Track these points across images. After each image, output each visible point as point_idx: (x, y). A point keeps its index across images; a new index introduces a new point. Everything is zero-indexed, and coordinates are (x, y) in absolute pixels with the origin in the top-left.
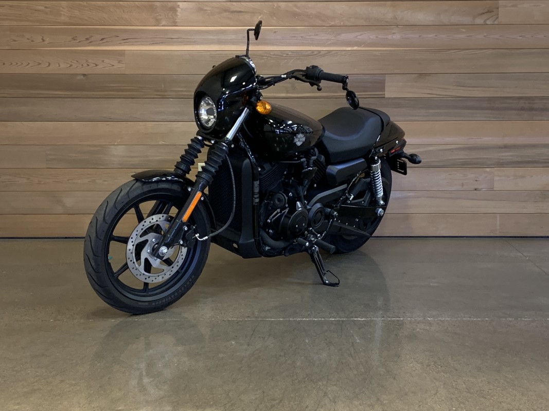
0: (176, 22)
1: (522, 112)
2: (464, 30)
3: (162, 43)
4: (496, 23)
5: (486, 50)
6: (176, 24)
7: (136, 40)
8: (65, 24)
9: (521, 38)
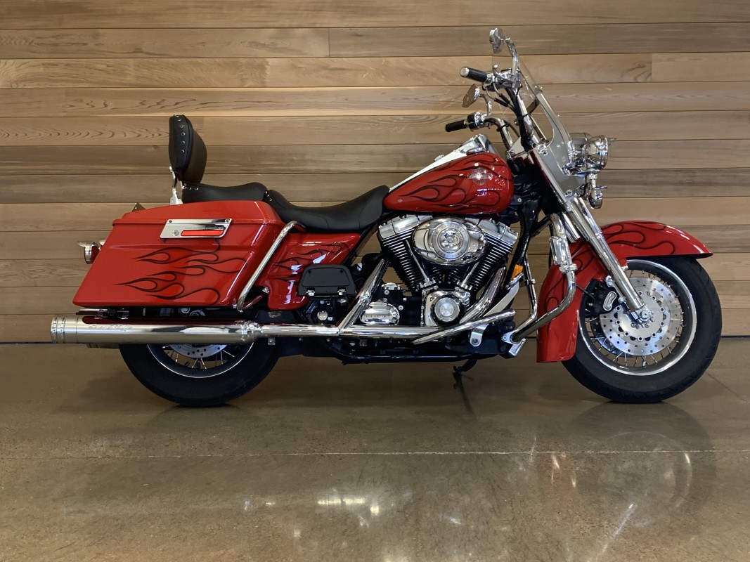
0: (264, 83)
1: (681, 187)
2: (610, 89)
3: (248, 107)
4: (648, 80)
5: (636, 113)
6: (266, 85)
7: (217, 104)
8: (132, 85)
9: (679, 98)
